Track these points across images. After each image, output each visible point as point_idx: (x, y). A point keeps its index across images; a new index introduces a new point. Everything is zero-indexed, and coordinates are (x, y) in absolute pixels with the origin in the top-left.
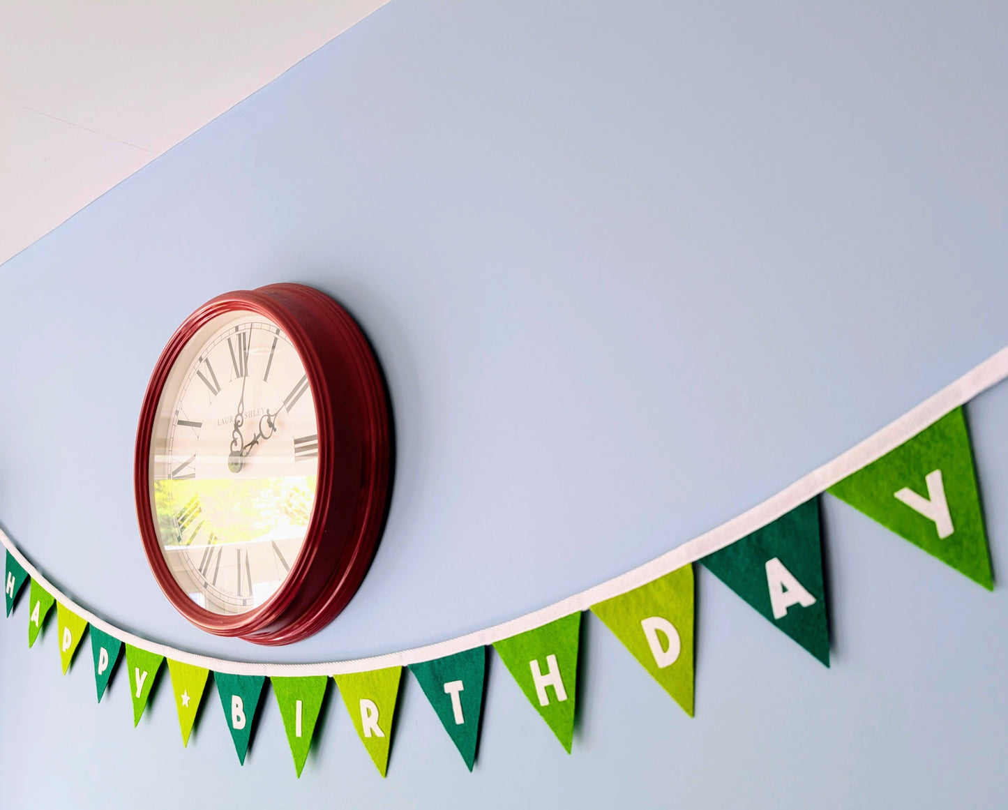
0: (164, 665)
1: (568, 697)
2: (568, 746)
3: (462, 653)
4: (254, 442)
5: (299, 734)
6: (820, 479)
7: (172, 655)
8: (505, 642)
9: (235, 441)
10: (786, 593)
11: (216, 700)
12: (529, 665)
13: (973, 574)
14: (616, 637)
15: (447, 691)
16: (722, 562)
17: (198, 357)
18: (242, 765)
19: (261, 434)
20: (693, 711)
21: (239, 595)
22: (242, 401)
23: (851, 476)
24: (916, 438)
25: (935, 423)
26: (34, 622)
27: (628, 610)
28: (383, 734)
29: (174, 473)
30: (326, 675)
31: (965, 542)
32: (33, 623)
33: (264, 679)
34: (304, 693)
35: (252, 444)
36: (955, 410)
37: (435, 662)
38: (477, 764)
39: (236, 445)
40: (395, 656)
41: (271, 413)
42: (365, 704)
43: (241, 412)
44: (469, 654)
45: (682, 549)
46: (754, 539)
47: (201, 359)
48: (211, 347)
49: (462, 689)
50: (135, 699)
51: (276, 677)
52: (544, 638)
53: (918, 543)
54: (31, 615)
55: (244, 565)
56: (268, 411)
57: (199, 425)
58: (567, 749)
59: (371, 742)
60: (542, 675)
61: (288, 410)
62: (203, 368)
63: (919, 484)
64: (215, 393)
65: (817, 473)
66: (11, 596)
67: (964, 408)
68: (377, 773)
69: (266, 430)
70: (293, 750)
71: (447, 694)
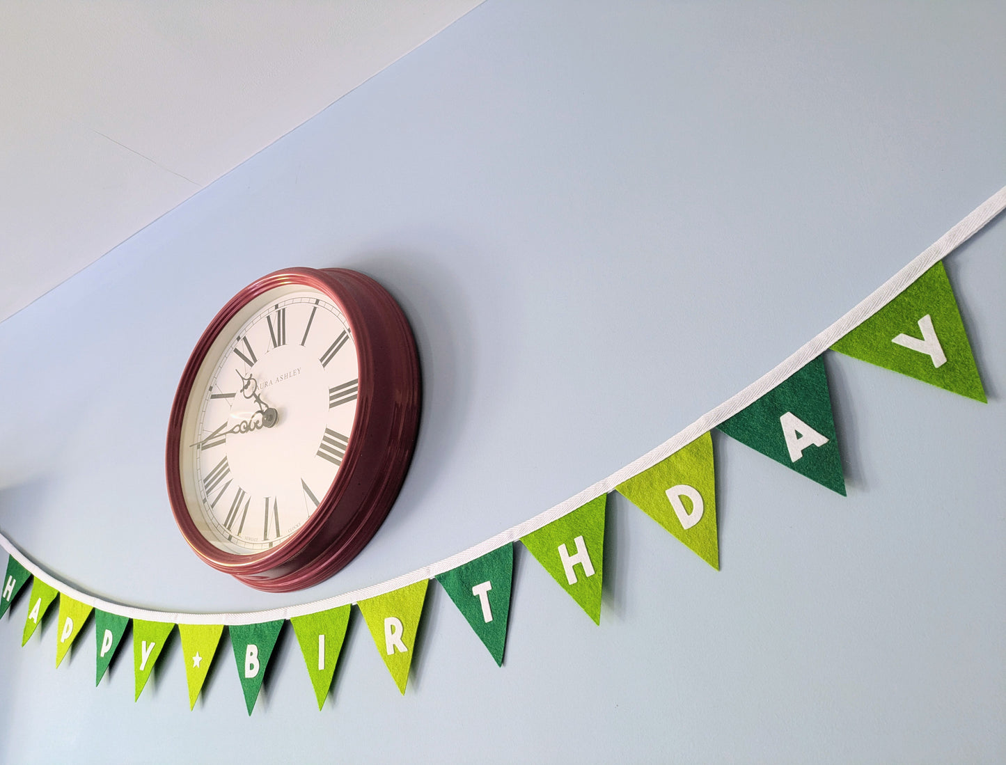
1: (596, 571)
2: (595, 617)
3: (490, 553)
5: (321, 667)
8: (533, 535)
10: (801, 439)
12: (557, 550)
13: (968, 392)
14: (643, 511)
15: (475, 593)
16: (737, 426)
17: (236, 337)
18: (250, 714)
20: (718, 564)
21: (265, 539)
23: (851, 333)
24: (904, 293)
25: (922, 276)
26: (32, 620)
27: (651, 484)
28: (406, 649)
29: (204, 442)
31: (957, 368)
32: (30, 622)
34: (327, 626)
36: (937, 263)
38: (506, 659)
40: (421, 571)
42: (390, 621)
44: (496, 554)
45: (701, 420)
46: (767, 399)
47: (238, 339)
48: (249, 327)
49: (490, 588)
50: (139, 673)
52: (572, 524)
53: (916, 375)
54: (29, 614)
57: (232, 395)
58: (595, 622)
59: (393, 660)
60: (570, 556)
61: (324, 365)
62: (241, 346)
63: (912, 329)
64: (251, 364)
65: (820, 336)
66: (8, 599)
67: (944, 260)
68: (397, 691)
70: (315, 685)
71: (475, 597)
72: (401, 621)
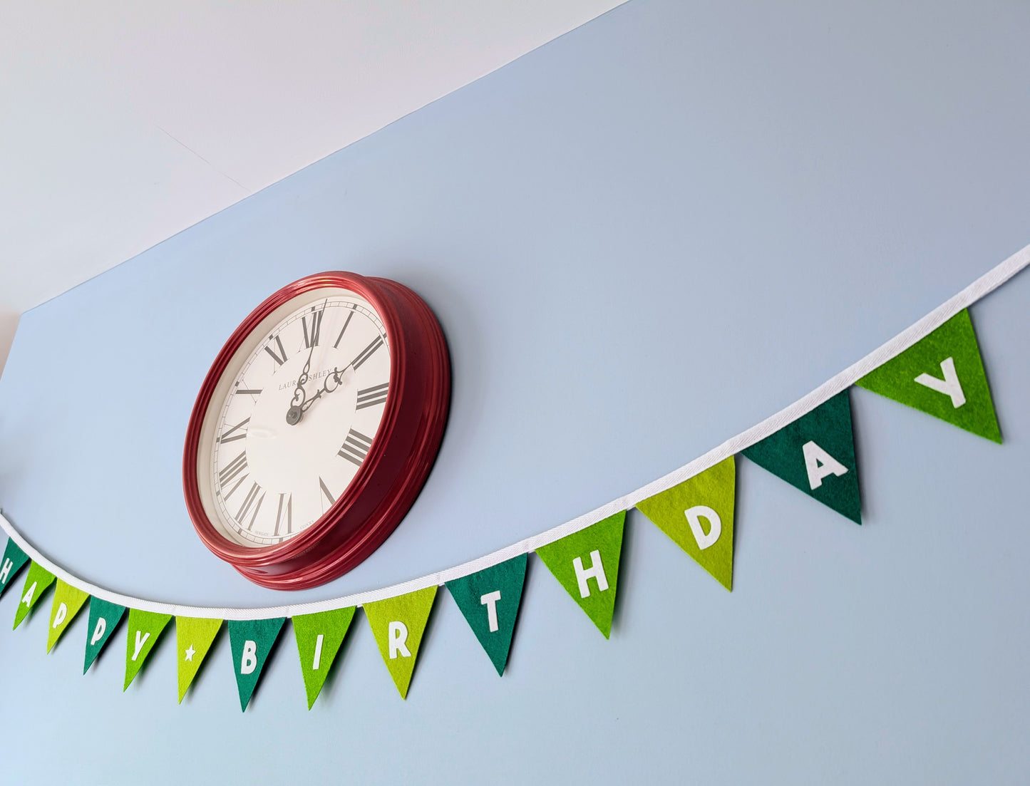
0: (170, 624)
2: (605, 631)
3: (503, 563)
4: (318, 395)
5: (316, 666)
6: (851, 375)
7: (183, 613)
8: (547, 547)
9: (296, 398)
10: (821, 468)
11: (226, 649)
12: (572, 563)
13: (984, 433)
14: (660, 529)
15: (483, 603)
16: (761, 452)
17: (269, 335)
19: (325, 389)
20: (730, 585)
21: (276, 533)
22: (308, 363)
23: (876, 370)
24: (929, 336)
25: (946, 322)
26: (26, 603)
27: (671, 504)
28: (409, 654)
29: (224, 436)
30: (355, 605)
31: (976, 410)
32: (23, 605)
33: (283, 621)
34: (327, 626)
35: (314, 399)
36: (962, 311)
37: (474, 576)
39: (297, 400)
41: (338, 370)
42: (395, 625)
43: (305, 372)
44: (510, 563)
45: (726, 444)
47: (271, 337)
48: (284, 326)
49: (499, 597)
50: (129, 663)
51: (297, 617)
52: (588, 537)
53: (936, 414)
55: (286, 506)
56: (336, 368)
57: (258, 392)
58: (605, 635)
59: (394, 665)
60: (584, 569)
61: (355, 368)
63: (935, 369)
64: (281, 363)
65: (847, 371)
67: (969, 308)
69: (331, 383)
70: (306, 684)
71: (482, 606)
72: (406, 626)
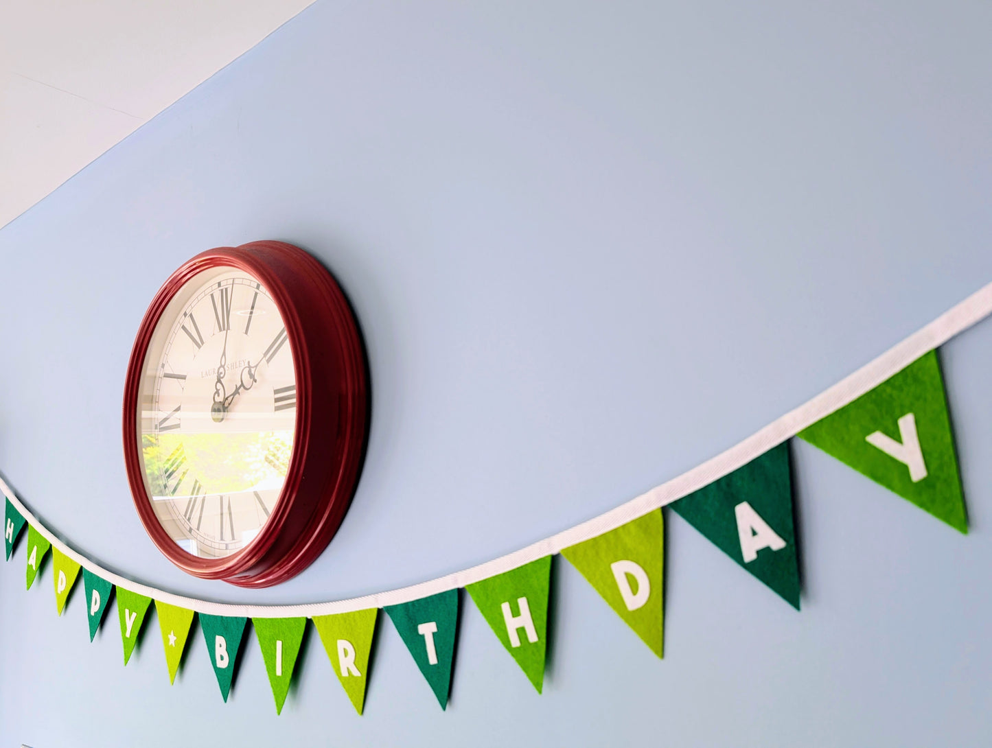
0: (152, 607)
1: (539, 638)
2: (538, 686)
3: (435, 595)
4: (237, 392)
5: (279, 673)
6: (791, 424)
7: (160, 597)
8: (478, 585)
9: (217, 392)
10: (756, 537)
11: (201, 640)
12: (500, 607)
13: (947, 517)
14: (586, 580)
15: (421, 632)
16: (690, 507)
17: (183, 312)
18: (226, 702)
19: (242, 385)
20: (662, 653)
21: (222, 539)
22: (224, 354)
23: (821, 421)
24: (888, 382)
25: (908, 367)
26: (31, 566)
27: (597, 553)
28: (359, 674)
29: (161, 423)
30: (305, 616)
31: (939, 486)
32: (30, 567)
33: (246, 620)
34: (284, 633)
35: (234, 394)
36: (928, 354)
37: (410, 604)
38: (450, 704)
39: (218, 396)
40: (371, 598)
41: (252, 365)
42: (342, 644)
43: (223, 364)
44: (442, 596)
45: (651, 494)
46: (723, 484)
47: (185, 314)
48: (194, 303)
49: (435, 630)
50: (125, 638)
51: (257, 619)
52: (516, 581)
53: (890, 486)
54: (28, 559)
55: (226, 510)
56: (249, 362)
57: (184, 378)
58: (538, 689)
59: (348, 682)
60: (513, 617)
61: (268, 361)
62: (188, 323)
63: (891, 428)
64: (199, 347)
65: (787, 418)
66: (10, 541)
67: (938, 351)
68: (354, 711)
69: (247, 380)
70: (273, 688)
71: (421, 636)
72: (353, 645)
